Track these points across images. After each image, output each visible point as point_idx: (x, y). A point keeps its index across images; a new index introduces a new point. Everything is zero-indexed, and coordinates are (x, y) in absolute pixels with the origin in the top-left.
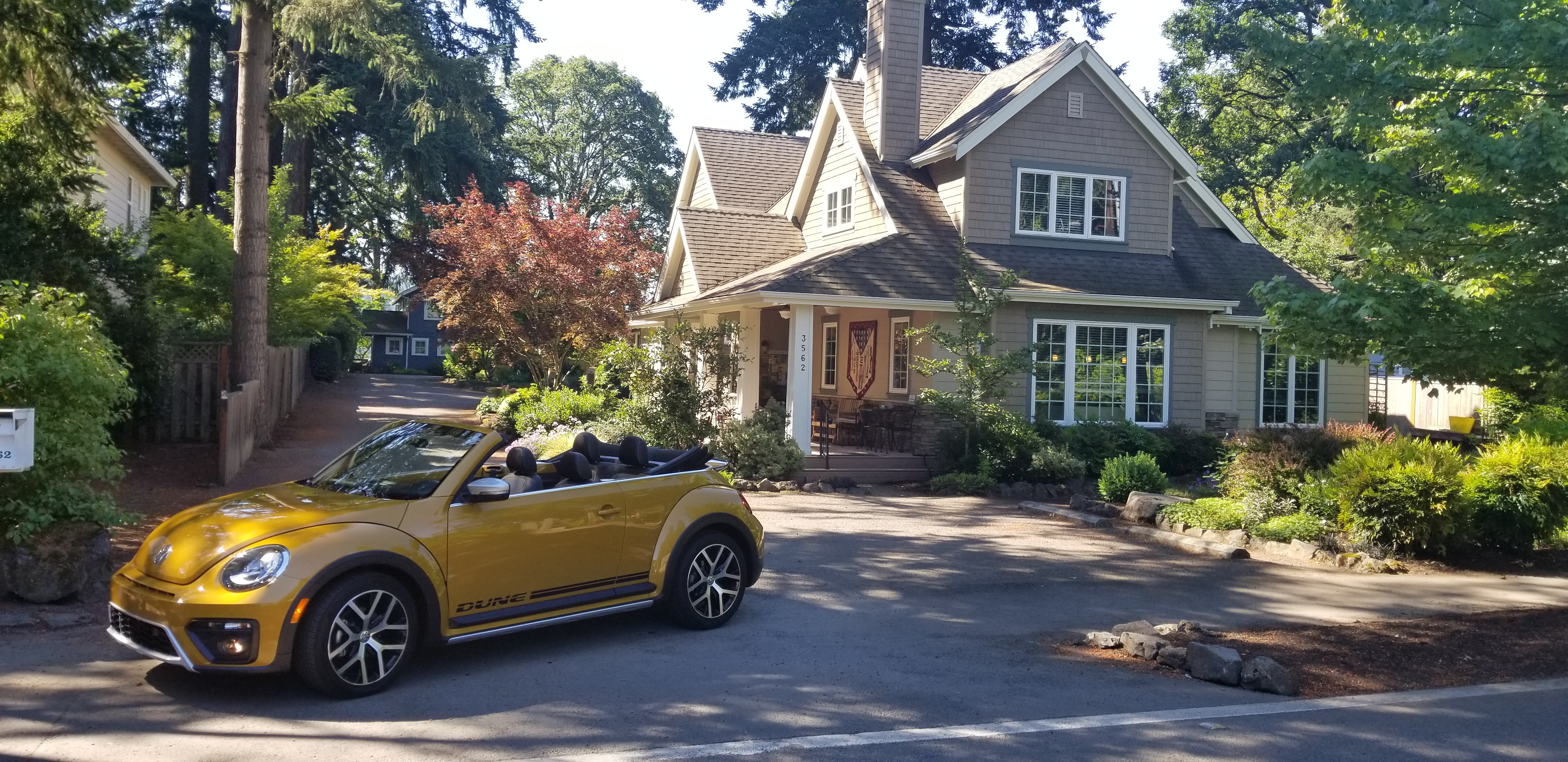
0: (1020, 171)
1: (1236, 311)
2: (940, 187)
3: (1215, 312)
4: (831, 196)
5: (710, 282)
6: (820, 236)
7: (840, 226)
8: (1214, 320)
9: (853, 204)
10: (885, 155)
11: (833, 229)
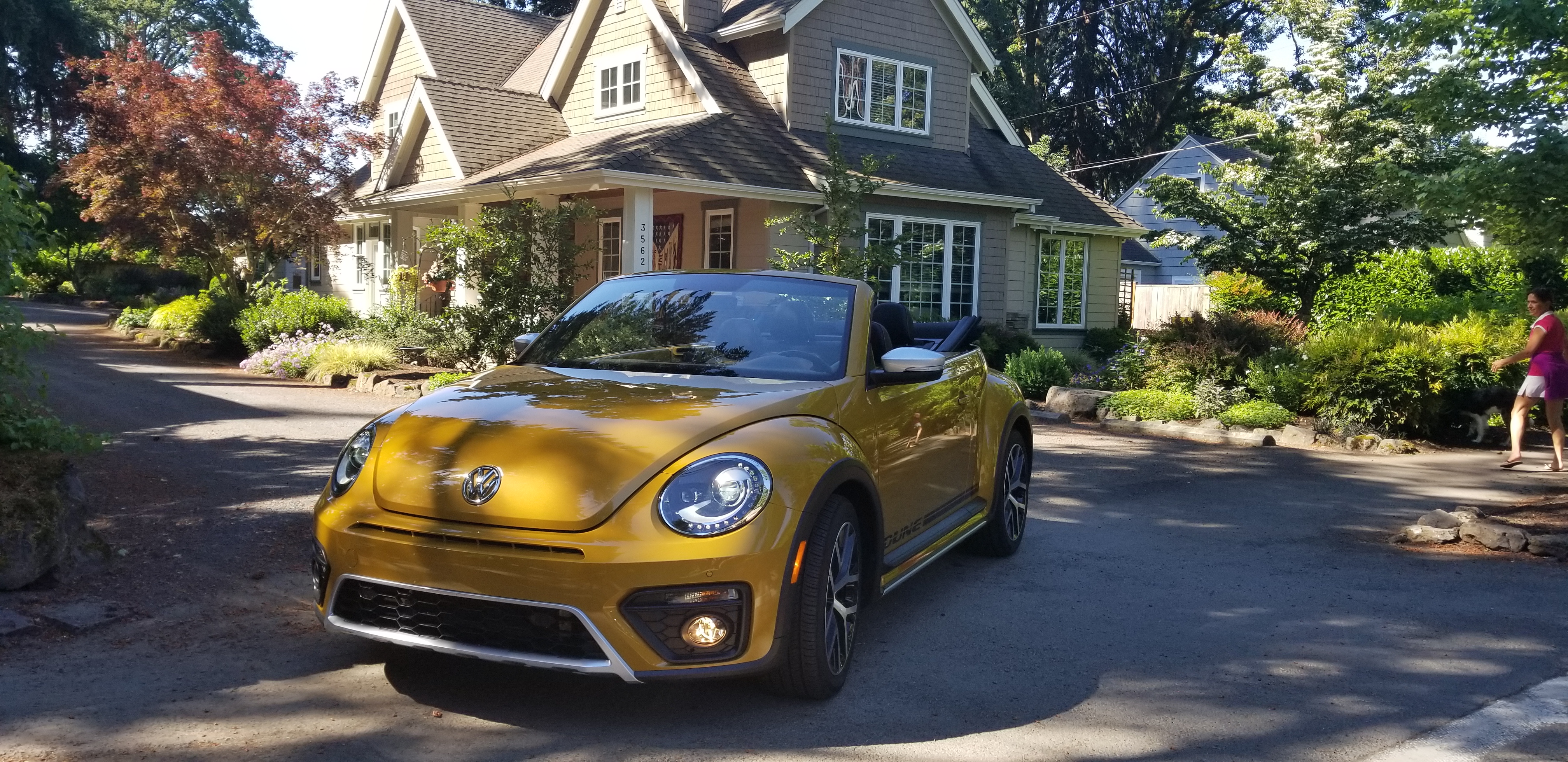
0: (840, 51)
1: (1040, 210)
2: (752, 66)
3: (1019, 211)
4: (605, 73)
5: (474, 165)
6: (591, 119)
7: (621, 106)
8: (1018, 219)
9: (642, 81)
10: (689, 24)
11: (611, 110)
